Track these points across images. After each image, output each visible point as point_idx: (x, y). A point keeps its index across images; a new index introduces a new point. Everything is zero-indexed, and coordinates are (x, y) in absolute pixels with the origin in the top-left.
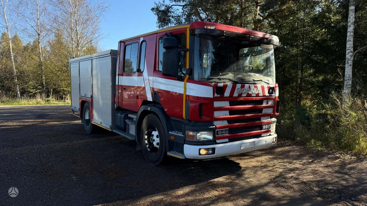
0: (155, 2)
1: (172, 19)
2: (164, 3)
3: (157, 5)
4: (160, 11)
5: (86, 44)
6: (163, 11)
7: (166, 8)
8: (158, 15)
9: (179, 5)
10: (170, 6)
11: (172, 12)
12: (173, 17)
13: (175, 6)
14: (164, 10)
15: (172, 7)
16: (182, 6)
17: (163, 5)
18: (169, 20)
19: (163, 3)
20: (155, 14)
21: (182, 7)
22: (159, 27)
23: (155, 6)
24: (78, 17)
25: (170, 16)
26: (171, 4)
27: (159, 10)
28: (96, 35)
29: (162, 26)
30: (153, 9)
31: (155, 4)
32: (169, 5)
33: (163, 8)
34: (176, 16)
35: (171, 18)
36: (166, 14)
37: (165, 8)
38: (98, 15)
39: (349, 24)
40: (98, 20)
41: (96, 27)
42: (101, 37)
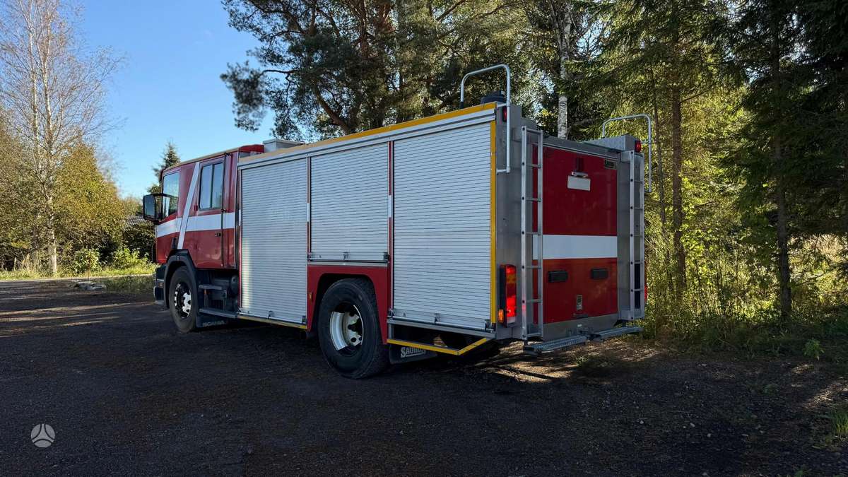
0: (228, 64)
1: (266, 98)
2: (247, 67)
3: (232, 68)
4: (238, 82)
5: (71, 140)
6: (247, 82)
7: (252, 76)
8: (235, 88)
9: (280, 72)
10: (261, 72)
11: (266, 83)
12: (267, 93)
13: (270, 72)
14: (248, 80)
15: (265, 74)
16: (285, 73)
17: (247, 70)
18: (260, 100)
19: (244, 66)
20: (230, 87)
21: (286, 75)
22: (239, 113)
23: (228, 71)
24: (51, 81)
25: (260, 92)
26: (263, 69)
27: (236, 80)
28: (95, 122)
29: (244, 111)
30: (224, 77)
31: (229, 67)
32: (259, 70)
33: (245, 76)
34: (274, 92)
35: (263, 95)
36: (254, 88)
37: (250, 77)
38: (99, 79)
39: (559, 126)
40: (99, 89)
41: (94, 105)
42: (106, 127)
